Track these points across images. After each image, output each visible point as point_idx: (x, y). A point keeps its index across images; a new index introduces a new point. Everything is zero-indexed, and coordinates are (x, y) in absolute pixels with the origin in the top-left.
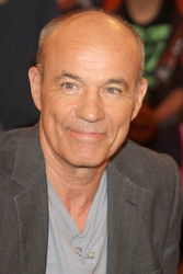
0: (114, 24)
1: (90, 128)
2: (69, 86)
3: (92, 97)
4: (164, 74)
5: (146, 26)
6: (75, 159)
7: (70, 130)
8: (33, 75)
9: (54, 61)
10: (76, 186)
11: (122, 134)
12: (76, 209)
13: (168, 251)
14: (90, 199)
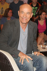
1: (25, 18)
2: (23, 13)
3: (25, 14)
4: (37, 13)
5: (34, 7)
7: (22, 18)
8: (18, 12)
9: (21, 10)
11: (29, 19)
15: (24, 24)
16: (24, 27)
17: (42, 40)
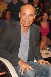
0: (31, 6)
1: (27, 21)
2: (25, 15)
3: (28, 17)
5: (36, 7)
6: (25, 26)
7: (24, 21)
8: (19, 13)
9: (22, 11)
10: (25, 30)
12: (25, 33)
13: (38, 39)
14: (27, 32)
15: (26, 27)
16: (25, 31)
17: (45, 45)
